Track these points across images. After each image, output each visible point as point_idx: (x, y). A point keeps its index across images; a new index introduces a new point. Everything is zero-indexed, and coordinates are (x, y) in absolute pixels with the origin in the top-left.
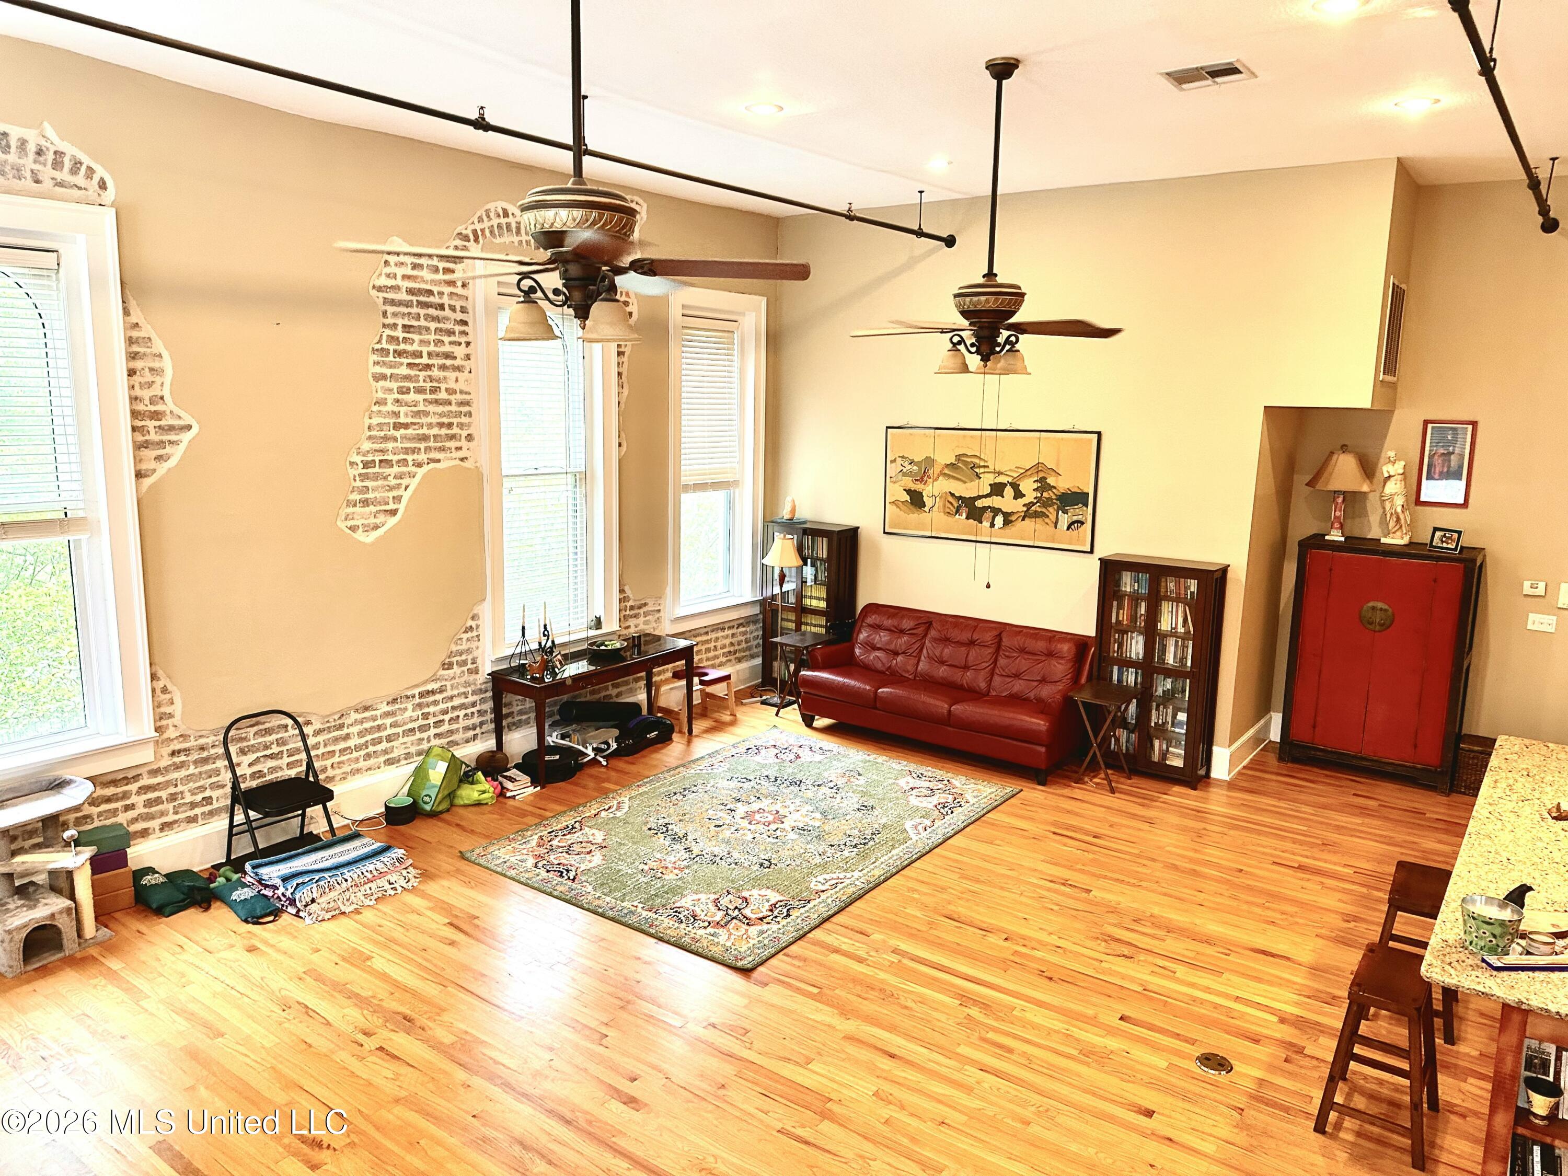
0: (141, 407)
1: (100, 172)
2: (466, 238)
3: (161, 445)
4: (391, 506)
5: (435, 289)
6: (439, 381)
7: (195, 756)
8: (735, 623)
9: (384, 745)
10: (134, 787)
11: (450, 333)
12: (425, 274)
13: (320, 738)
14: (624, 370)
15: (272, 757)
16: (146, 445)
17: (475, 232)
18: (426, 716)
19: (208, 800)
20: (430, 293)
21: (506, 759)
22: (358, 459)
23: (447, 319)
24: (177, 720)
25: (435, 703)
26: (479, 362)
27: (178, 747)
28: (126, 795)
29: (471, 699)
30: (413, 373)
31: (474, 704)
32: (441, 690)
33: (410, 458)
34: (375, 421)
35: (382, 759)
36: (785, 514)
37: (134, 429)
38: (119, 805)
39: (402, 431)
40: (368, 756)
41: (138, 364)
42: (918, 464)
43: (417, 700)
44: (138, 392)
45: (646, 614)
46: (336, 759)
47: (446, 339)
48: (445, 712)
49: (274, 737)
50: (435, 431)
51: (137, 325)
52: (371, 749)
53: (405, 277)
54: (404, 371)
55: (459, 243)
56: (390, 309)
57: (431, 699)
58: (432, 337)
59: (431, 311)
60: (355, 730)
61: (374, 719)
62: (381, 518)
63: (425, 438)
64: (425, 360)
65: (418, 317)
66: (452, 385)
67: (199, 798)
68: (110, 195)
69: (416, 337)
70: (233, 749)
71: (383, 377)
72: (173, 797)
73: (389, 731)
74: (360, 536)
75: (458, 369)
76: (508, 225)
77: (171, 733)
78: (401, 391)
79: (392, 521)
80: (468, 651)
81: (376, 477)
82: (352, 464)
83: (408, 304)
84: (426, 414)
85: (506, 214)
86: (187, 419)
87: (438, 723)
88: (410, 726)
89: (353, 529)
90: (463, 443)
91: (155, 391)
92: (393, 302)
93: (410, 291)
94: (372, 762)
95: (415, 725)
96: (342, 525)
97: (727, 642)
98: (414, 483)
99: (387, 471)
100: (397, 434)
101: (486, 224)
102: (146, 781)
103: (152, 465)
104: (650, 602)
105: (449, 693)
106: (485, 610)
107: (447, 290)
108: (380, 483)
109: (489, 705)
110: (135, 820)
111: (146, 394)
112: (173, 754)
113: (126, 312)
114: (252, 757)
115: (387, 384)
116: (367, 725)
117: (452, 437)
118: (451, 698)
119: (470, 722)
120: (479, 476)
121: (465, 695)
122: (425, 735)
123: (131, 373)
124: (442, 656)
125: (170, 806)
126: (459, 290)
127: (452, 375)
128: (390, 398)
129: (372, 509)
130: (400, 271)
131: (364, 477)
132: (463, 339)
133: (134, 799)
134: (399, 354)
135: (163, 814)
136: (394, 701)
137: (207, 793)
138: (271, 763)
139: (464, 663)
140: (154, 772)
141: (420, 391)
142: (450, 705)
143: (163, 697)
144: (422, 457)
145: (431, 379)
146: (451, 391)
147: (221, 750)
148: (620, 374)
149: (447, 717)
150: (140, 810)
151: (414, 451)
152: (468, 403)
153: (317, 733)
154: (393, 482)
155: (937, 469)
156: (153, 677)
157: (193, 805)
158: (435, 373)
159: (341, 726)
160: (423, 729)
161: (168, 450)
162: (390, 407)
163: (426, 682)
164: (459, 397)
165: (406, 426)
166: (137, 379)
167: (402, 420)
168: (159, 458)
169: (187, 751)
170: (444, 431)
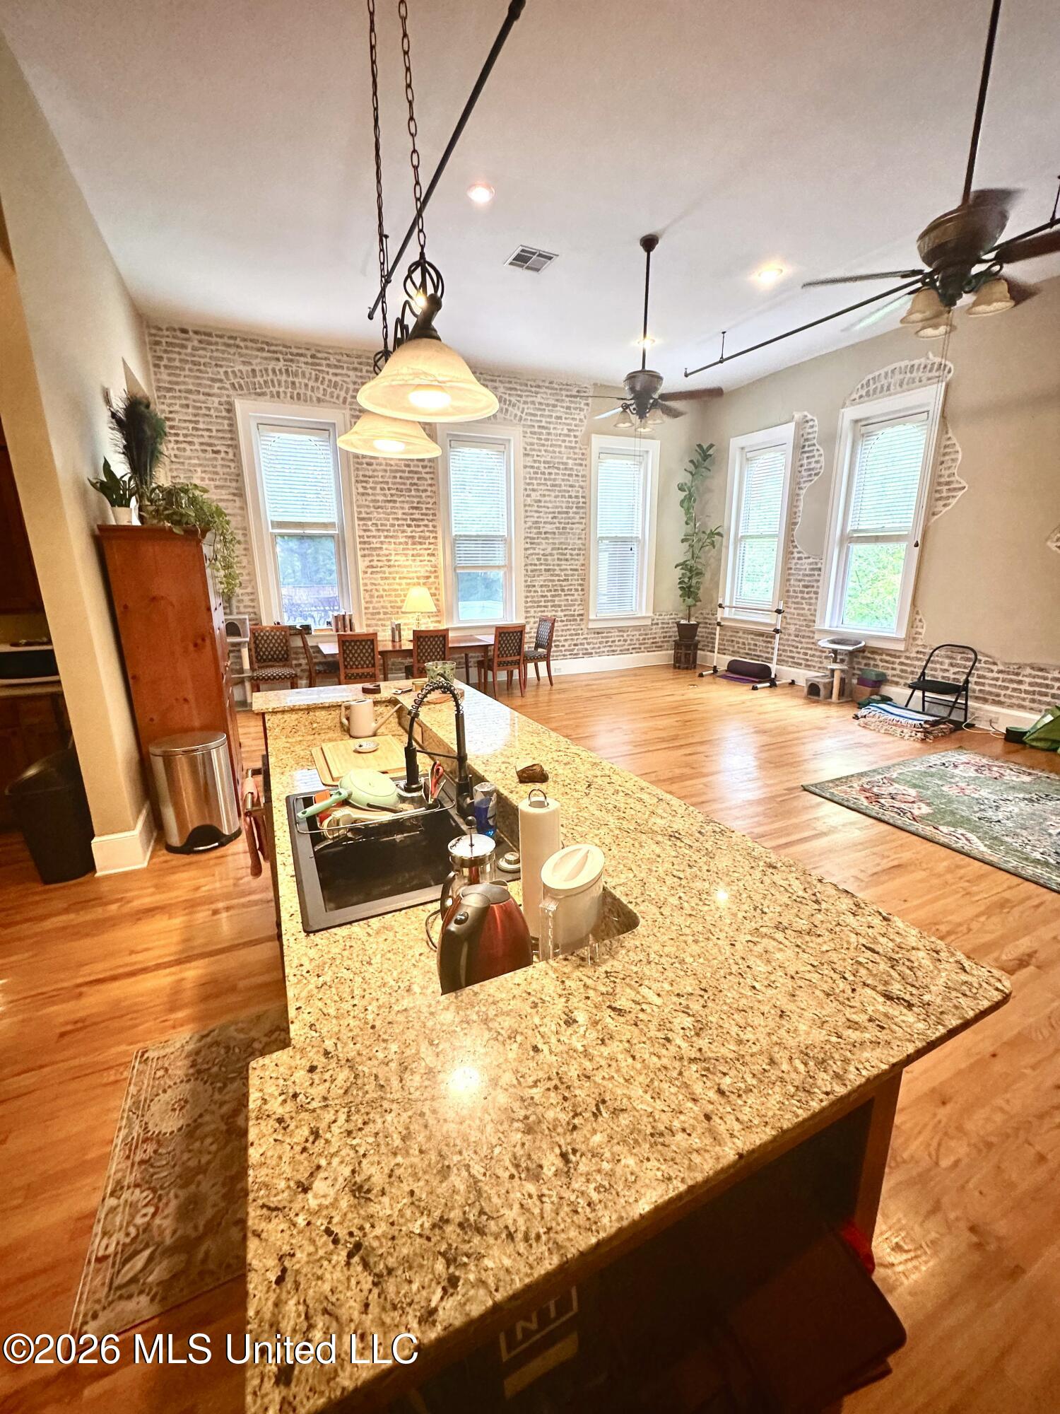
0: (938, 480)
1: (950, 365)
9: (1047, 698)
10: (897, 660)
13: (1002, 676)
16: (936, 499)
24: (920, 636)
27: (916, 648)
37: (932, 490)
38: (890, 666)
40: (1033, 701)
41: (946, 459)
44: (938, 473)
46: (1009, 692)
51: (949, 439)
52: (1037, 697)
60: (1028, 679)
68: (950, 375)
72: (913, 673)
77: (919, 642)
86: (964, 483)
91: (948, 471)
96: (1051, 544)
102: (903, 660)
103: (938, 509)
110: (894, 676)
111: (943, 473)
113: (945, 433)
116: (1039, 681)
123: (941, 463)
125: (910, 676)
133: (896, 666)
140: (907, 658)
143: (920, 624)
150: (898, 672)
153: (1000, 672)
156: (916, 612)
159: (1018, 674)
161: (950, 501)
166: (943, 466)
168: (945, 505)
169: (924, 653)
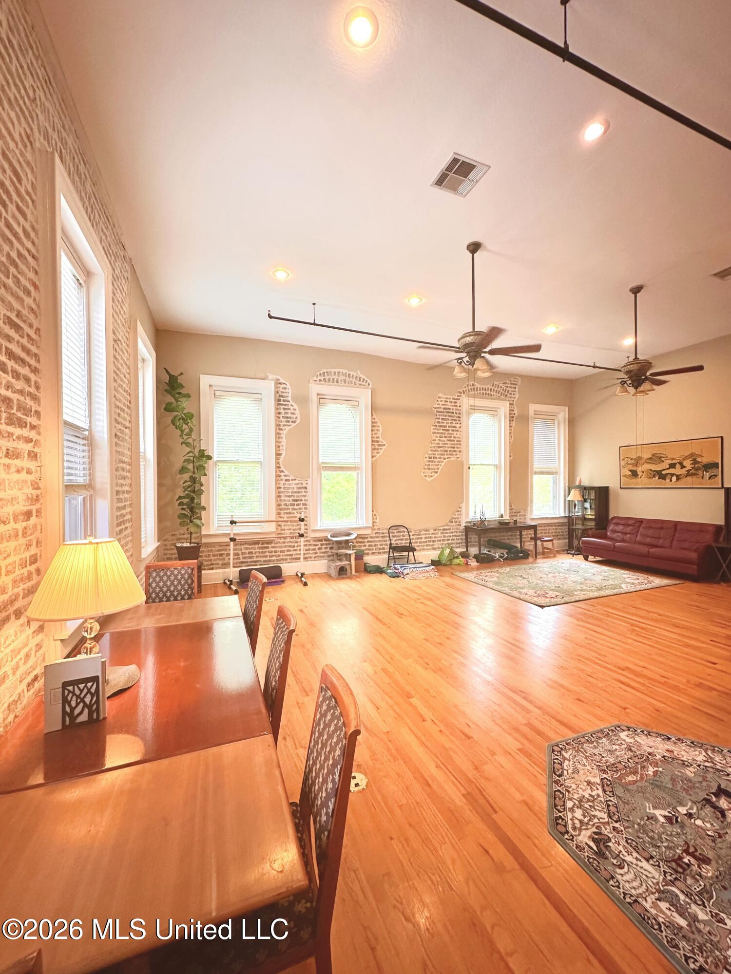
0: (374, 439)
1: (369, 381)
2: (461, 393)
3: (378, 449)
4: (436, 471)
5: (451, 408)
6: (451, 434)
7: (381, 535)
8: (557, 525)
9: (432, 543)
10: (366, 540)
11: (455, 420)
12: (448, 403)
13: (414, 537)
14: (512, 432)
15: (402, 540)
16: (374, 449)
17: (463, 391)
18: (444, 537)
19: (384, 548)
20: (450, 409)
21: (469, 554)
22: (427, 456)
23: (454, 416)
24: (377, 524)
25: (447, 533)
26: (463, 429)
27: (377, 531)
28: (364, 542)
29: (458, 534)
30: (443, 432)
31: (459, 536)
32: (449, 529)
33: (442, 457)
34: (433, 445)
35: (431, 547)
36: (577, 483)
37: (372, 445)
38: (363, 544)
39: (440, 449)
40: (427, 545)
41: (374, 428)
42: (635, 459)
43: (442, 531)
44: (374, 435)
45: (520, 516)
46: (418, 544)
47: (454, 422)
48: (450, 536)
49: (401, 534)
50: (450, 449)
51: (374, 419)
52: (428, 543)
53: (443, 405)
54: (441, 431)
55: (459, 394)
56: (438, 414)
57: (446, 531)
58: (450, 421)
59: (450, 414)
60: (424, 536)
61: (429, 534)
62: (433, 474)
63: (447, 451)
64: (447, 428)
65: (446, 416)
66: (455, 435)
67: (381, 547)
68: (370, 386)
69: (445, 422)
70: (391, 535)
71: (436, 433)
72: (375, 545)
73: (433, 539)
74: (427, 478)
75: (457, 431)
76: (474, 389)
77: (376, 527)
78: (440, 437)
79: (436, 475)
80: (458, 518)
81: (432, 462)
82: (426, 457)
83: (443, 412)
84: (447, 444)
85: (473, 385)
86: (384, 443)
87: (448, 540)
88: (439, 539)
89: (425, 476)
90: (458, 453)
91: (377, 435)
92: (439, 412)
93: (444, 409)
94: (428, 547)
95: (441, 539)
96: (423, 475)
97: (554, 531)
98: (443, 464)
99: (435, 460)
100: (439, 449)
101: (467, 388)
102: (369, 539)
103: (376, 454)
104: (522, 511)
105: (451, 531)
106: (463, 505)
107: (455, 408)
108: (433, 463)
109: (464, 537)
110: (366, 550)
111: (375, 436)
112: (376, 533)
113: (372, 415)
114: (395, 539)
115: (437, 435)
116: (427, 536)
117: (454, 451)
118: (452, 532)
119: (458, 541)
120: (462, 463)
121: (457, 532)
122: (444, 542)
123: (372, 430)
124: (450, 518)
125: (374, 548)
126: (458, 408)
127: (455, 433)
128: (437, 439)
129: (431, 471)
130: (441, 403)
131: (429, 461)
132: (459, 422)
133: (366, 544)
134: (440, 426)
135: (373, 549)
136: (435, 530)
137: (384, 546)
138: (400, 541)
139: (456, 522)
140: (371, 537)
141: (445, 437)
142: (452, 534)
143: (375, 517)
144: (446, 457)
145: (449, 434)
146: (454, 437)
147: (388, 535)
148: (510, 433)
149: (451, 538)
150: (367, 547)
151: (443, 455)
152: (460, 441)
153: (413, 535)
154: (437, 463)
155: (644, 461)
156: (373, 511)
157: (380, 549)
158: (450, 432)
159: (419, 535)
160: (444, 540)
161: (380, 451)
162: (437, 442)
163: (444, 526)
164: (457, 439)
165: (441, 447)
166: (373, 432)
167: (440, 445)
168: (377, 453)
169: (379, 533)
170: (452, 449)
